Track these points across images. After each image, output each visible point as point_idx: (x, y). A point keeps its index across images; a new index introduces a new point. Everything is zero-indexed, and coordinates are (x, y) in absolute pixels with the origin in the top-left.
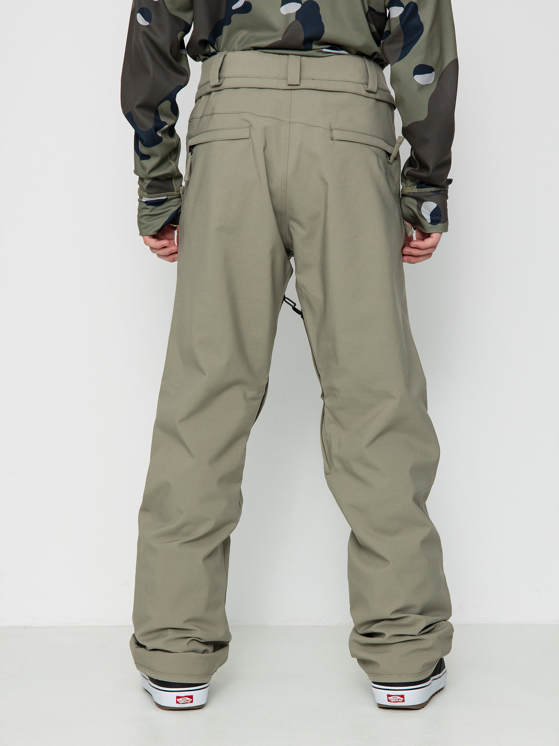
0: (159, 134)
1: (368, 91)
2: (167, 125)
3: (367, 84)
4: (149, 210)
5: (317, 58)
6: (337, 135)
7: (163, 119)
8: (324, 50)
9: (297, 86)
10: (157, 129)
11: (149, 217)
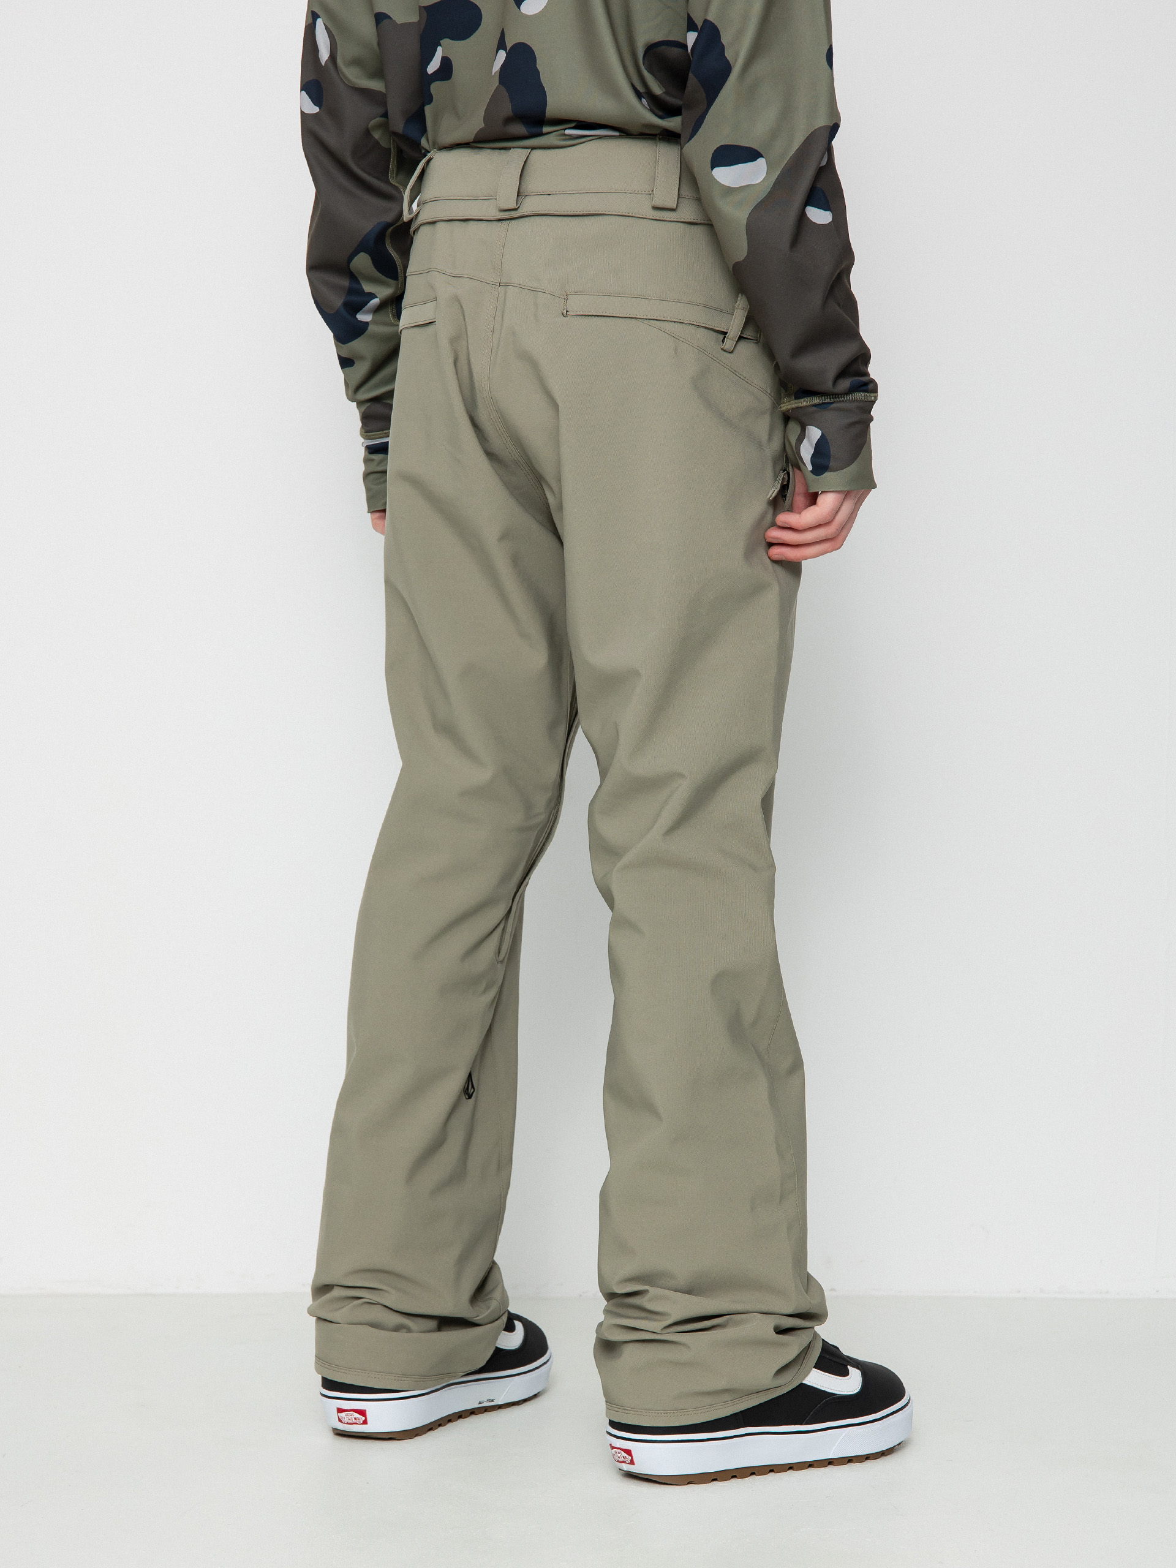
0: (362, 317)
1: (655, 208)
2: (377, 297)
3: (651, 193)
4: (375, 463)
5: (561, 150)
6: (576, 304)
7: (367, 288)
8: (567, 132)
9: (513, 212)
10: (359, 308)
11: (379, 475)
